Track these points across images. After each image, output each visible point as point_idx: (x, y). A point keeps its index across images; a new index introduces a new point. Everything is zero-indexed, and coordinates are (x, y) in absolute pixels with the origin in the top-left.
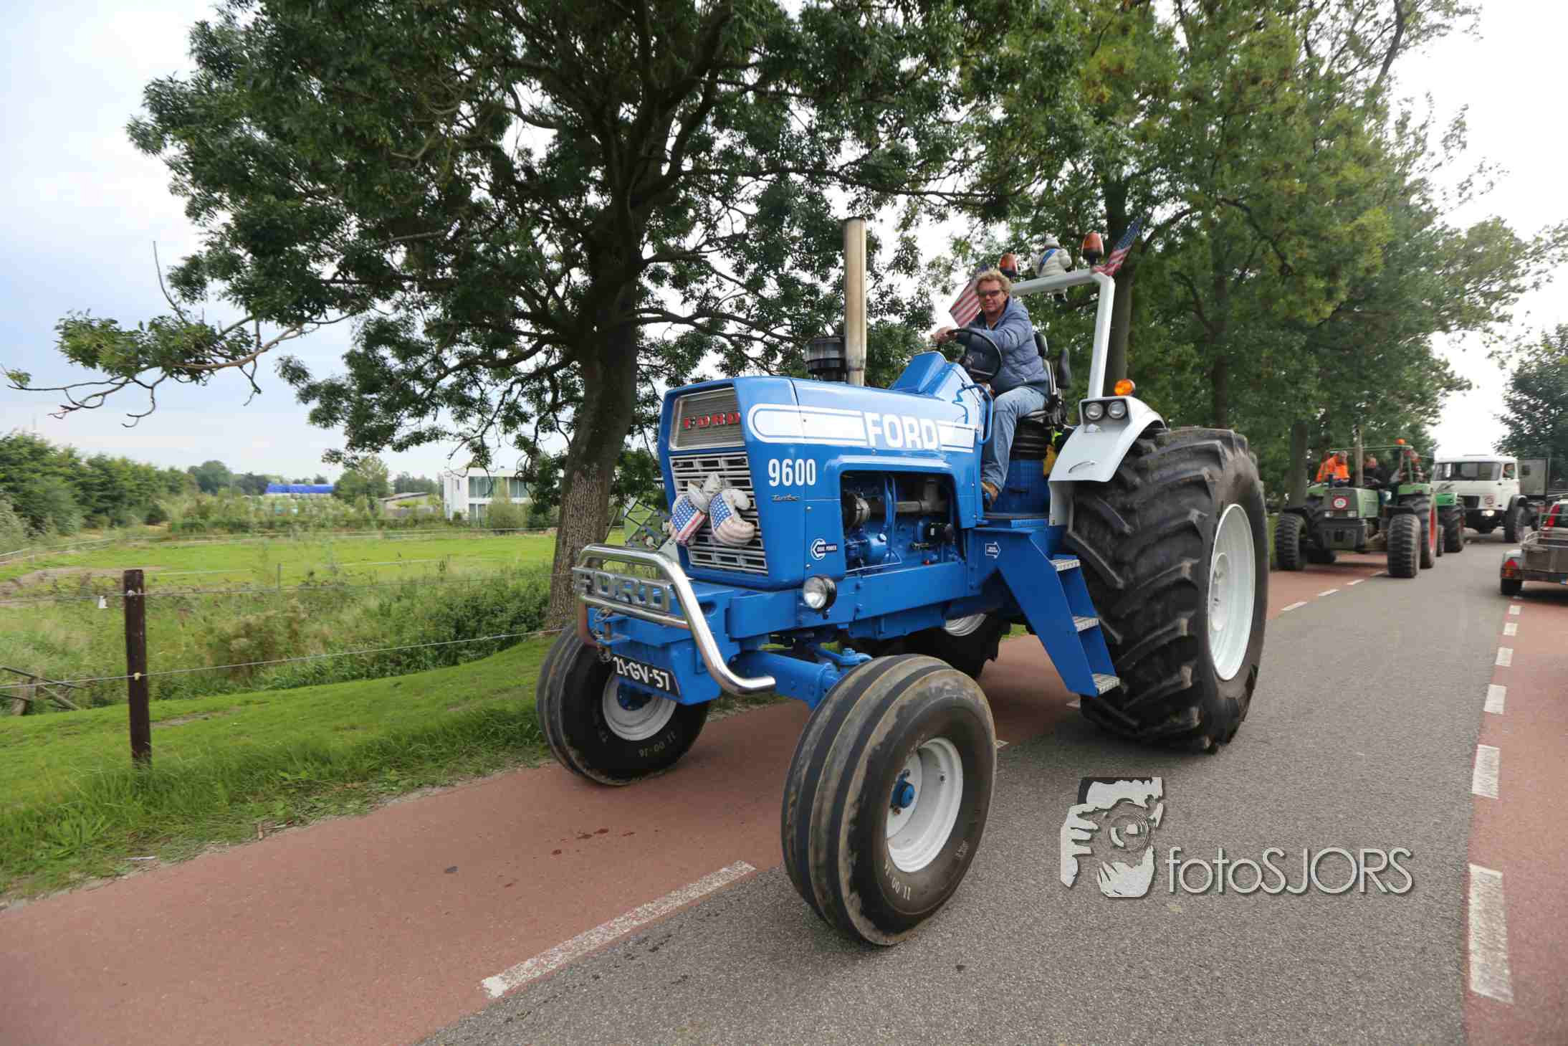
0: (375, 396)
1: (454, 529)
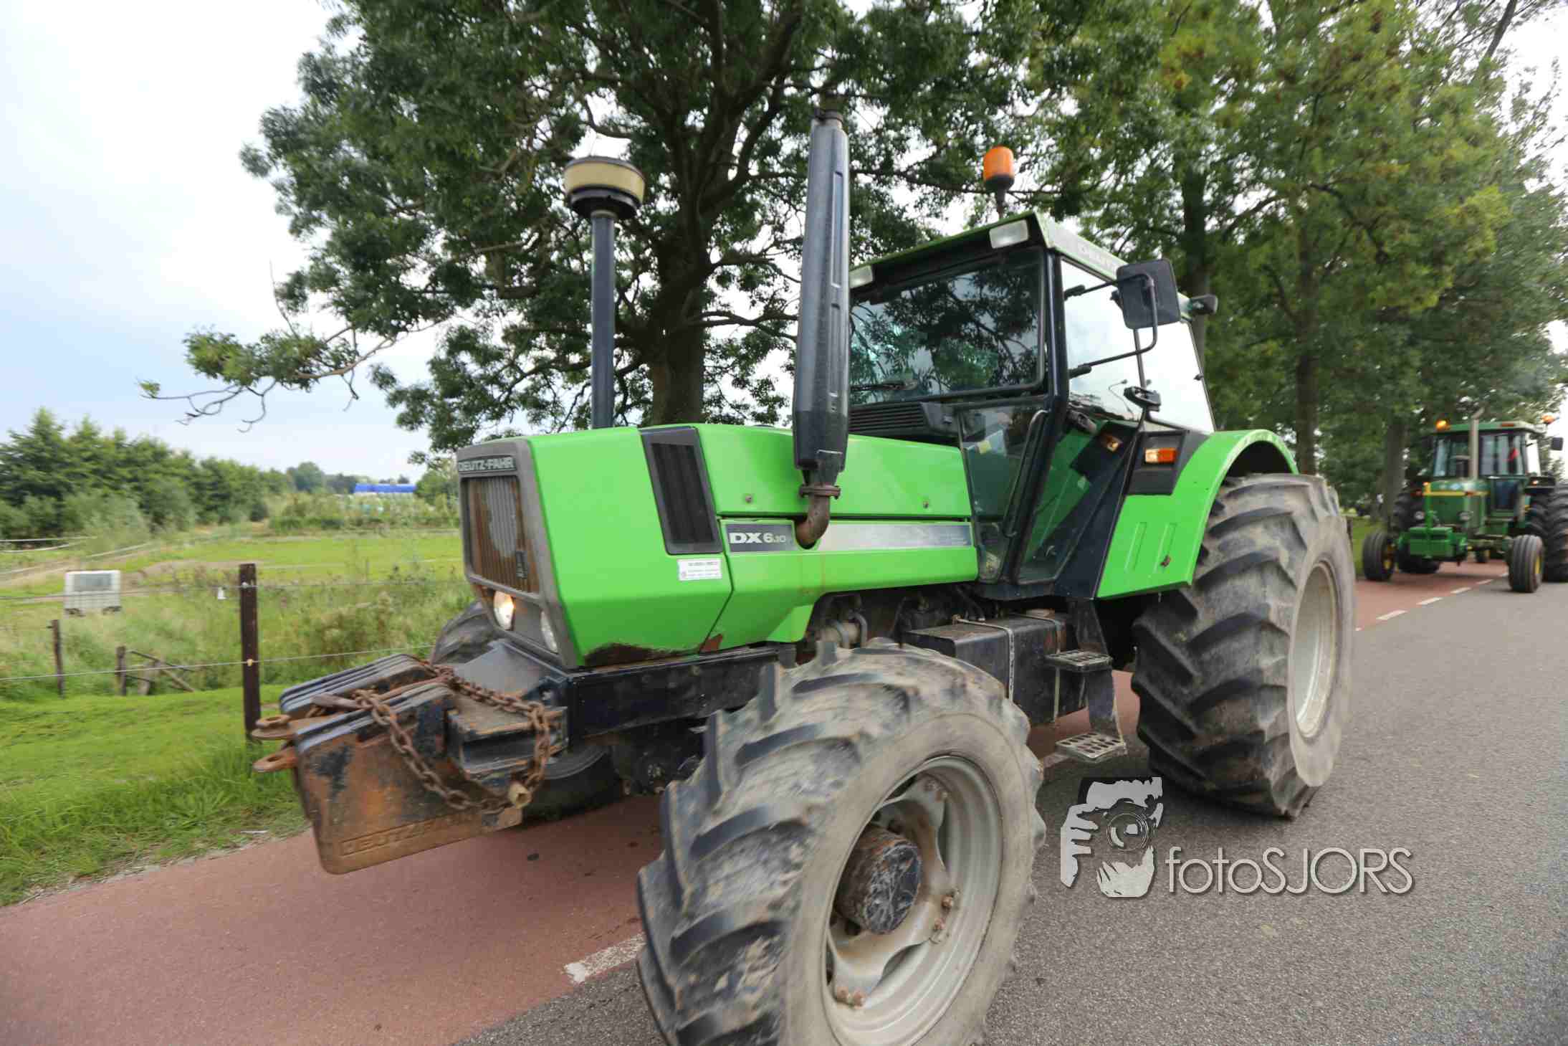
0: (455, 400)
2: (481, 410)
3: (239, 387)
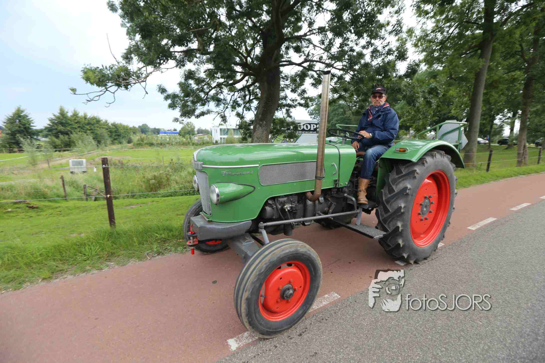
0: (188, 98)
2: (197, 102)
3: (105, 90)
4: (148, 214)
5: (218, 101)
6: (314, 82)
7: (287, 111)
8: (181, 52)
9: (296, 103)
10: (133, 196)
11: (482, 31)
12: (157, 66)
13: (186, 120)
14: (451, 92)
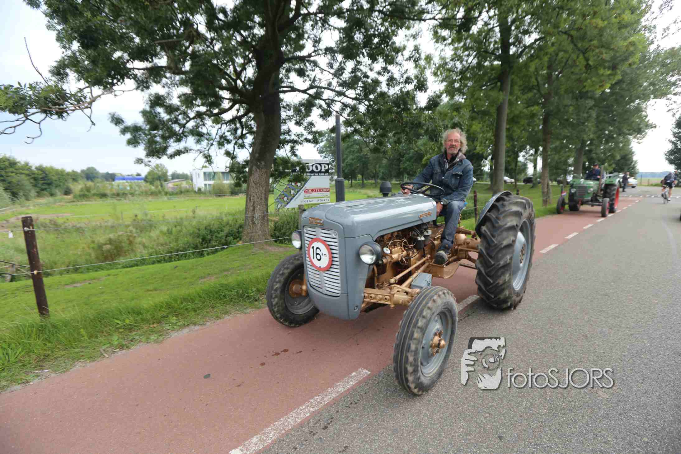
0: (155, 132)
1: (197, 195)
2: (170, 137)
3: (24, 119)
4: (102, 293)
5: (199, 136)
6: (322, 113)
7: (292, 148)
8: (143, 69)
9: (302, 139)
10: (76, 270)
11: (500, 63)
12: (108, 87)
13: (154, 161)
14: (474, 127)
